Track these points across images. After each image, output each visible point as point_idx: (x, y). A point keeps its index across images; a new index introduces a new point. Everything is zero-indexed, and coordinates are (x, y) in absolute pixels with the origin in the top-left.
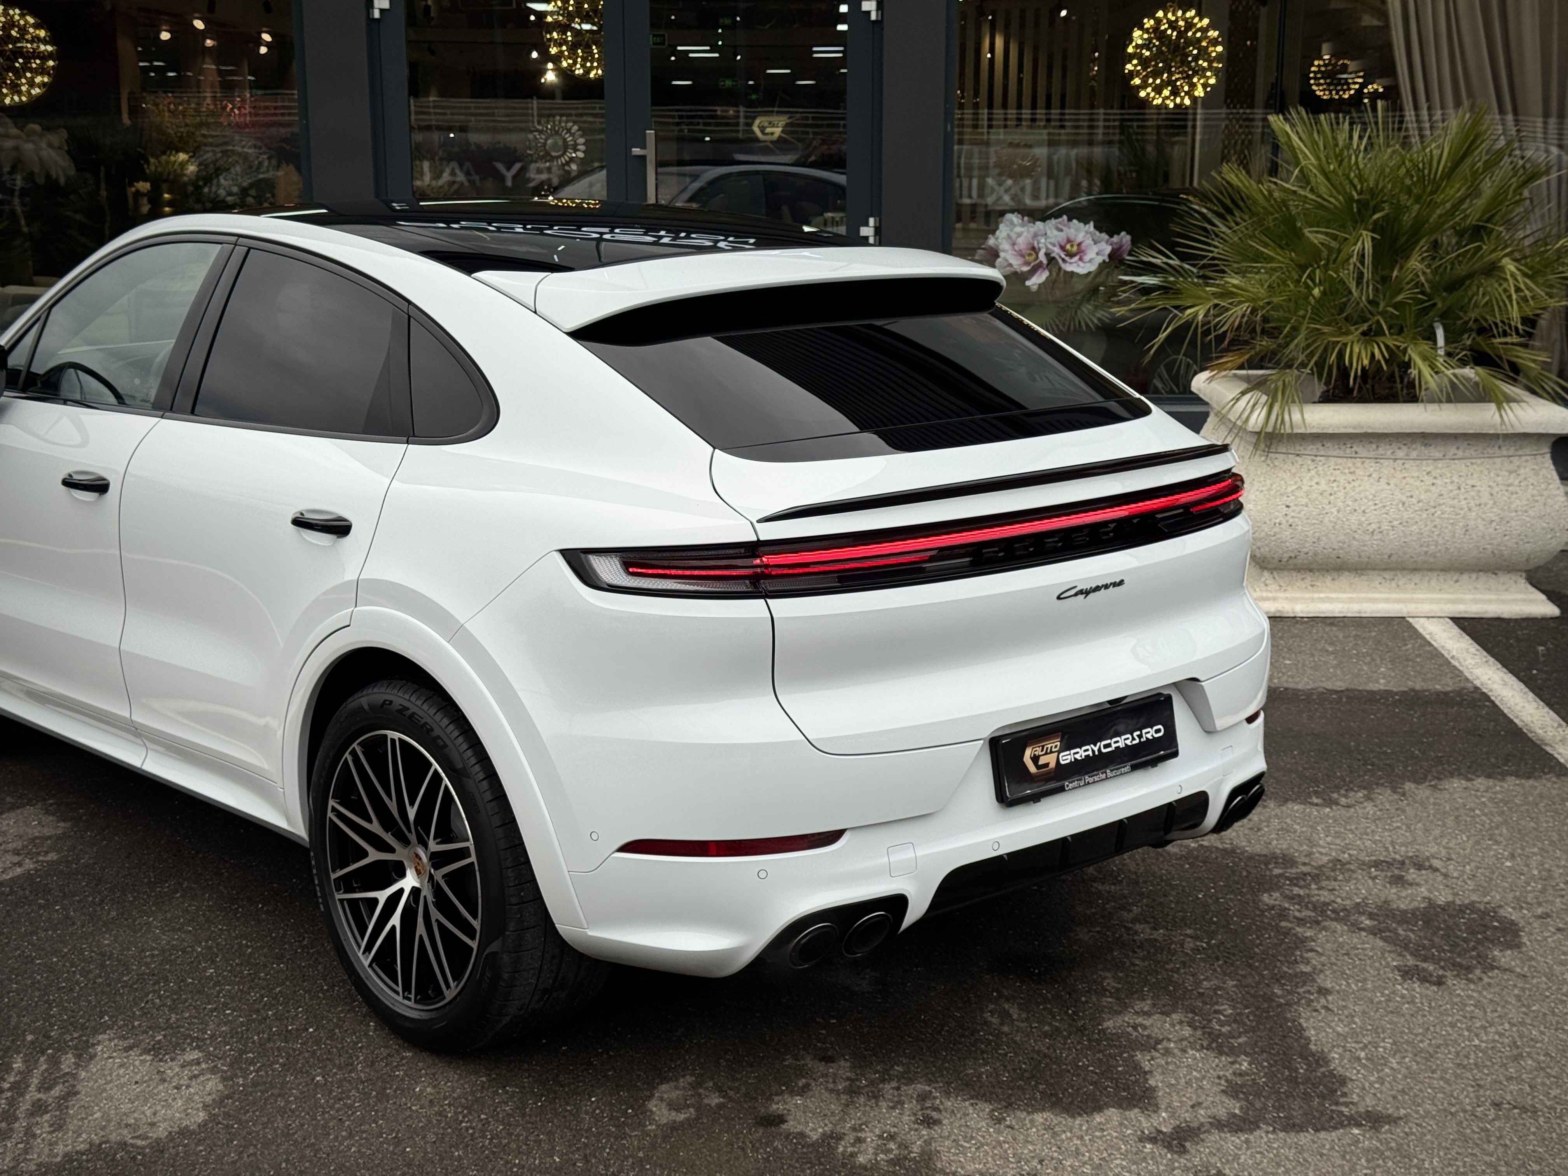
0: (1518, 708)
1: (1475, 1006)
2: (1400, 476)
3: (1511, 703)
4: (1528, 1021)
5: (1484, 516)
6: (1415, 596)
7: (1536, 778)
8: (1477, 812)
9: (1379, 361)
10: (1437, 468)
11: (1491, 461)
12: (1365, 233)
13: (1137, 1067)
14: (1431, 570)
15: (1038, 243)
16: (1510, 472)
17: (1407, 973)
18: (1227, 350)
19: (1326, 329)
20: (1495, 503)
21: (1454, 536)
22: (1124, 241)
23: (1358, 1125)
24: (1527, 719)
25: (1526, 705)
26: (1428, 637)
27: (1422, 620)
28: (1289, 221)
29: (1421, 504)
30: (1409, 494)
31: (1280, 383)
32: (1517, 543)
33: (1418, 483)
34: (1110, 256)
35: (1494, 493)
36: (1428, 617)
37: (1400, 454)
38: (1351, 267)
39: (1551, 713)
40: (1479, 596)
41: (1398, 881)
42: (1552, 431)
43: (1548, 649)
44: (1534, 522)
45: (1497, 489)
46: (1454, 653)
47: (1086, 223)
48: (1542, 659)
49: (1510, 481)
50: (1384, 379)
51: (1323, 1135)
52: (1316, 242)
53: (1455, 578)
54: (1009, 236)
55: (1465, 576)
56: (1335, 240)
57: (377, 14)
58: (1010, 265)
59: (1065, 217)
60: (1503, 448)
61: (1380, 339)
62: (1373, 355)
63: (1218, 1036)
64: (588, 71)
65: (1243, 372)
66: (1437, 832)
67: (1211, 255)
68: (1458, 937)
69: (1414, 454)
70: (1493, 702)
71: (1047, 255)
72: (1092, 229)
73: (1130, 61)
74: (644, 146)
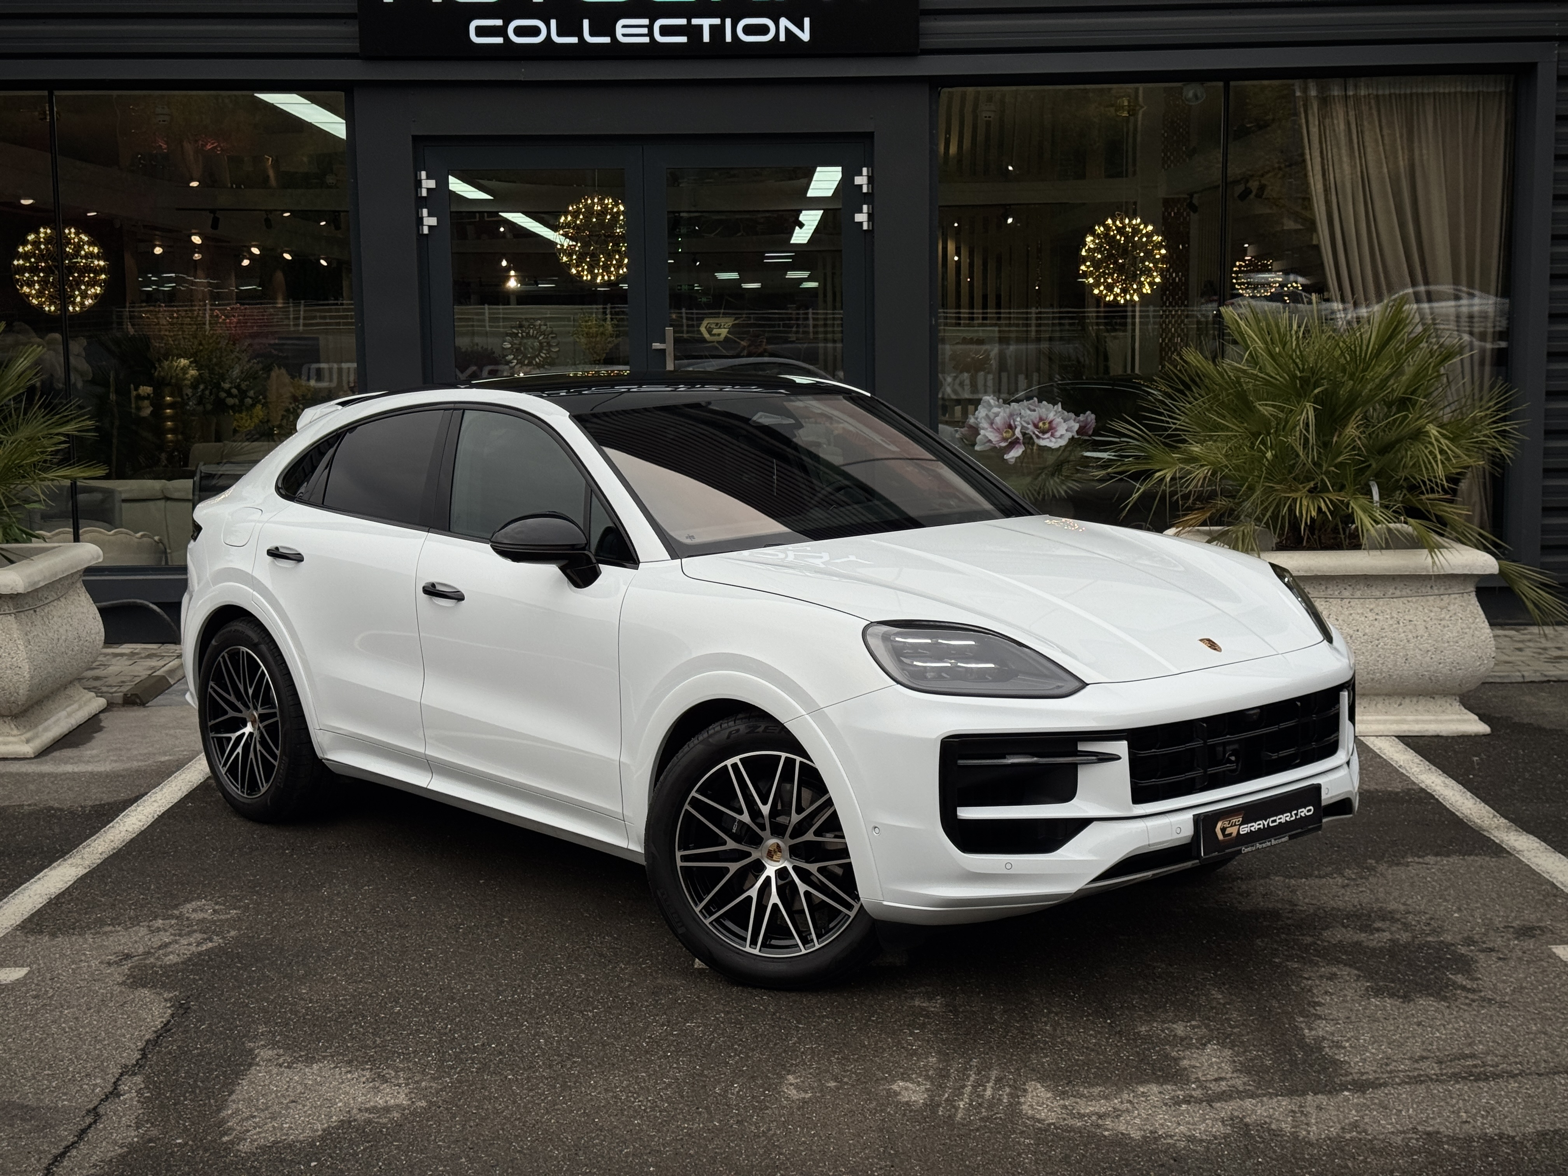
0: (1459, 803)
1: (1435, 1011)
2: (1347, 613)
3: (1453, 799)
4: (1479, 1020)
5: (1421, 647)
6: (1365, 718)
7: (1476, 855)
8: (1429, 879)
9: (1325, 513)
10: (1378, 605)
11: (1424, 599)
12: (1308, 404)
13: (1167, 1056)
14: (1377, 695)
15: (1014, 421)
16: (1442, 609)
17: (1378, 990)
18: (1190, 509)
19: (1278, 487)
20: (1430, 635)
21: (1395, 665)
22: (1089, 419)
23: (1349, 1090)
24: (1467, 812)
25: (1466, 801)
26: (1378, 751)
27: (1372, 739)
28: (1242, 396)
29: (1366, 637)
30: (1355, 628)
31: (1240, 534)
32: (1451, 670)
33: (1363, 619)
34: (1078, 432)
35: (1429, 627)
36: (1377, 736)
37: (1346, 594)
38: (1298, 434)
39: (1487, 807)
40: (1420, 717)
41: (1367, 928)
42: (1475, 573)
43: (1481, 759)
44: (1464, 651)
45: (1431, 623)
46: (1402, 763)
47: (1054, 404)
48: (1477, 767)
49: (1443, 616)
50: (1329, 530)
51: (1320, 1096)
52: (1266, 413)
53: (1398, 703)
54: (987, 415)
55: (1407, 701)
56: (1282, 411)
57: (426, 230)
58: (990, 441)
59: (1035, 399)
60: (1435, 588)
61: (1324, 495)
62: (1320, 509)
63: (1231, 1035)
64: (595, 277)
65: (1207, 528)
66: (1396, 894)
67: (1174, 426)
68: (1418, 966)
69: (1358, 594)
70: (1437, 800)
71: (1023, 432)
72: (1060, 409)
73: (1084, 263)
74: (663, 341)
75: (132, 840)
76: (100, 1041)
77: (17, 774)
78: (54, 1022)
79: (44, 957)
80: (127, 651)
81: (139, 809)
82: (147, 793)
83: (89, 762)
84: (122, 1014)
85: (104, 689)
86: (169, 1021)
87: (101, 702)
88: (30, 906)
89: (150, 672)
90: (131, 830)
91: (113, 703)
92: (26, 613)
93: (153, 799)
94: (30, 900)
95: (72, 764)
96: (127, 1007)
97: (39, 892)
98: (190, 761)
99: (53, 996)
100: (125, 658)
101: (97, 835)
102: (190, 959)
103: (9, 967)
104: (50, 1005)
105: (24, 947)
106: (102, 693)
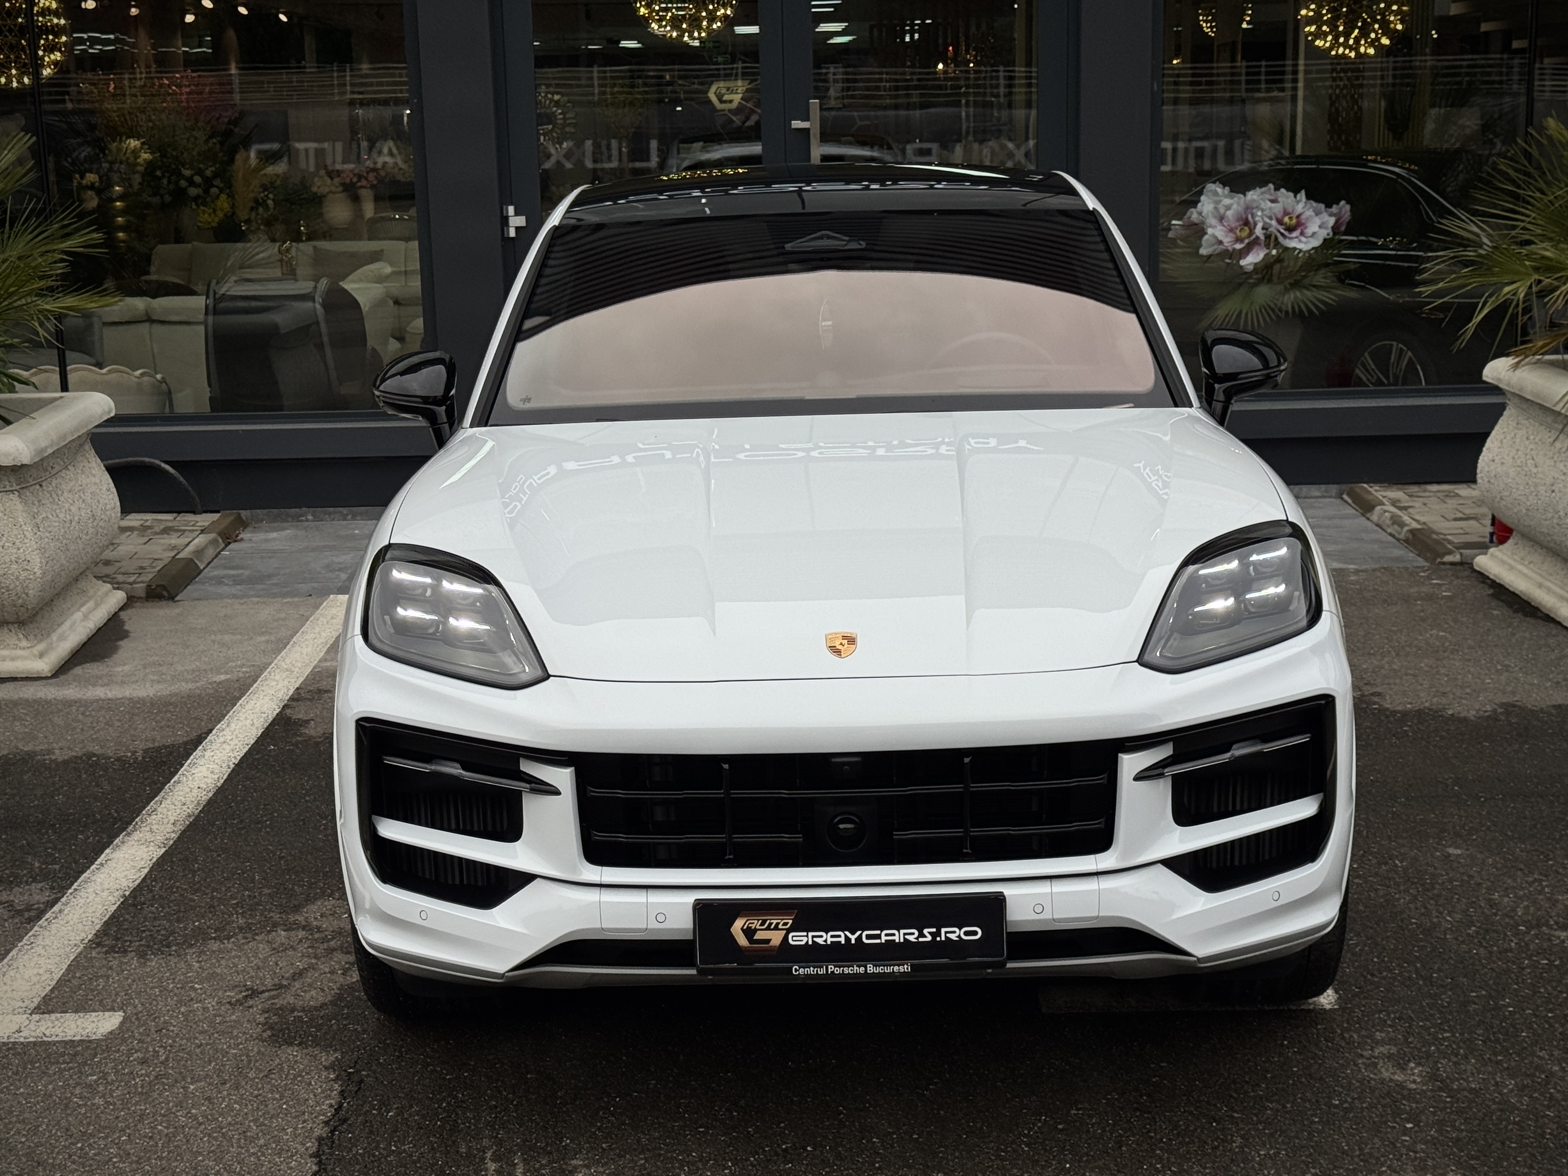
15: (1253, 216)
22: (1343, 211)
34: (1333, 229)
47: (1296, 192)
54: (1214, 209)
58: (1220, 242)
59: (1271, 186)
71: (1264, 229)
72: (1304, 198)
74: (806, 118)
75: (210, 802)
76: (253, 1139)
77: (35, 701)
78: (180, 1104)
79: (139, 994)
80: (136, 524)
81: (208, 754)
82: (211, 731)
83: (123, 682)
84: (272, 1092)
85: (120, 578)
86: (340, 1106)
87: (119, 597)
88: (100, 909)
89: (172, 554)
90: (204, 786)
91: (134, 597)
92: (31, 489)
93: (222, 739)
94: (98, 899)
95: (102, 686)
96: (276, 1081)
97: (106, 886)
98: (255, 681)
99: (167, 1059)
100: (136, 533)
101: (162, 794)
102: (339, 997)
103: (94, 1011)
104: (166, 1076)
105: (108, 977)
106: (118, 583)
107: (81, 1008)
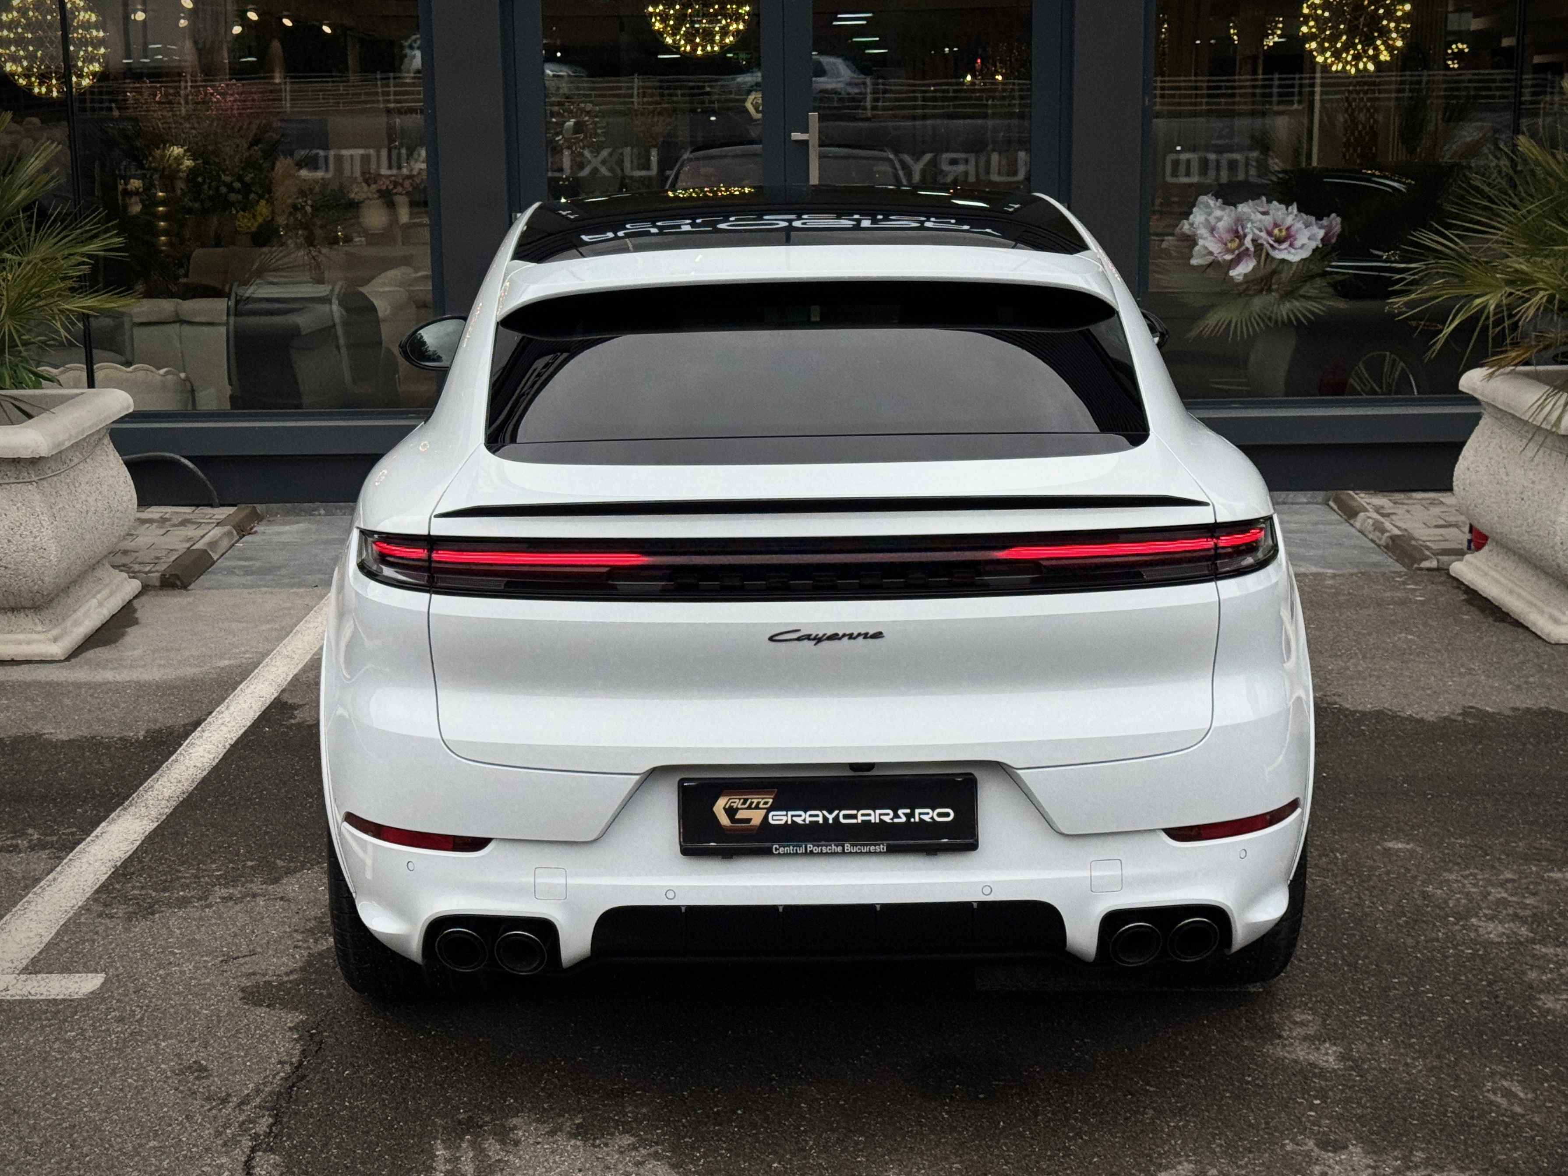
15: (1243, 228)
22: (1334, 223)
34: (1323, 240)
47: (1288, 204)
54: (1206, 221)
58: (1211, 253)
59: (1264, 199)
65: (1530, 368)
71: (1254, 241)
72: (1295, 211)
73: (1306, 23)
74: (805, 130)
75: (204, 780)
77: (47, 683)
78: (151, 1060)
79: (121, 957)
80: (156, 516)
81: (206, 734)
82: (210, 713)
83: (131, 666)
84: (238, 1049)
85: (137, 567)
86: (301, 1063)
87: (135, 585)
88: (91, 878)
89: (188, 545)
90: (200, 765)
91: (148, 586)
92: (50, 480)
93: (220, 721)
94: (91, 869)
95: (111, 669)
96: (242, 1039)
97: (99, 857)
98: (256, 667)
99: (142, 1018)
100: (155, 524)
101: (160, 772)
102: (309, 963)
103: (78, 972)
104: (140, 1033)
105: (94, 941)
106: (134, 572)
107: (66, 969)
